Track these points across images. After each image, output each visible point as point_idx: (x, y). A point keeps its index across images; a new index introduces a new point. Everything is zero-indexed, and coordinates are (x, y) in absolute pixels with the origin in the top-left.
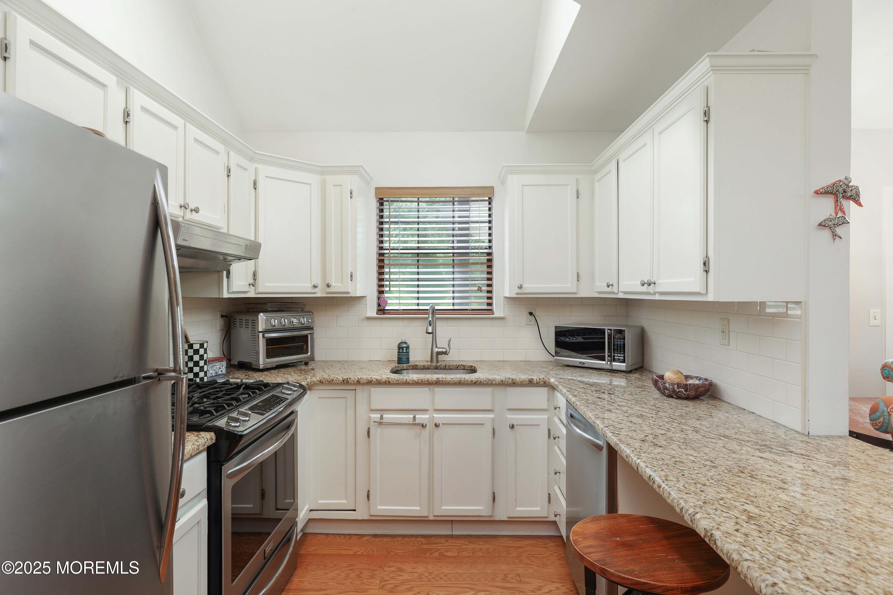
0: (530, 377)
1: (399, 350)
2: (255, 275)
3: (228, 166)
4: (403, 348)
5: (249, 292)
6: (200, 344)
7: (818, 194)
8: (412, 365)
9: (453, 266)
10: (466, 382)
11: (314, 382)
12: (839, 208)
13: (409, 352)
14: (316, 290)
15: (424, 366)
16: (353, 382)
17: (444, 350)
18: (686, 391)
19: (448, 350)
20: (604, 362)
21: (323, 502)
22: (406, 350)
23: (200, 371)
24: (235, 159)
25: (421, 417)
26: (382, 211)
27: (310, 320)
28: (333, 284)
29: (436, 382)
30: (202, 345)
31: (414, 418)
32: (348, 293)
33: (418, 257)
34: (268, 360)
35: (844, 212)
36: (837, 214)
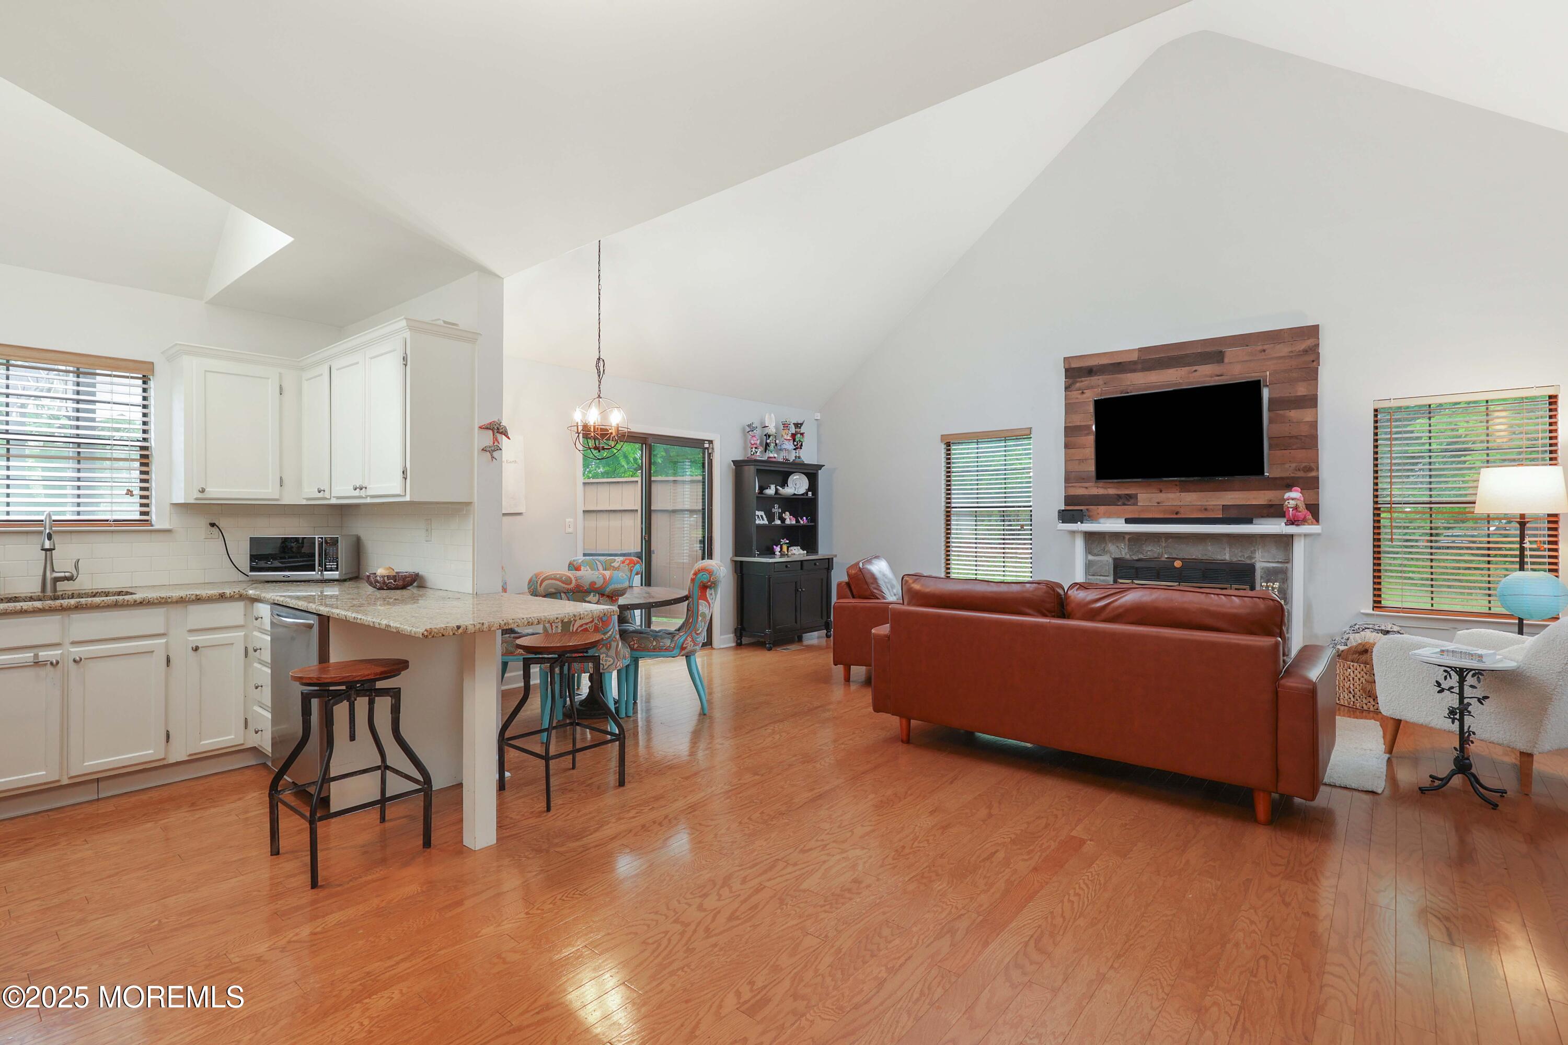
0: (221, 592)
7: (481, 429)
8: (6, 598)
12: (496, 439)
15: (31, 597)
17: (66, 575)
18: (395, 581)
19: (78, 573)
25: (49, 654)
31: (36, 656)
33: (8, 444)
35: (498, 442)
36: (494, 443)
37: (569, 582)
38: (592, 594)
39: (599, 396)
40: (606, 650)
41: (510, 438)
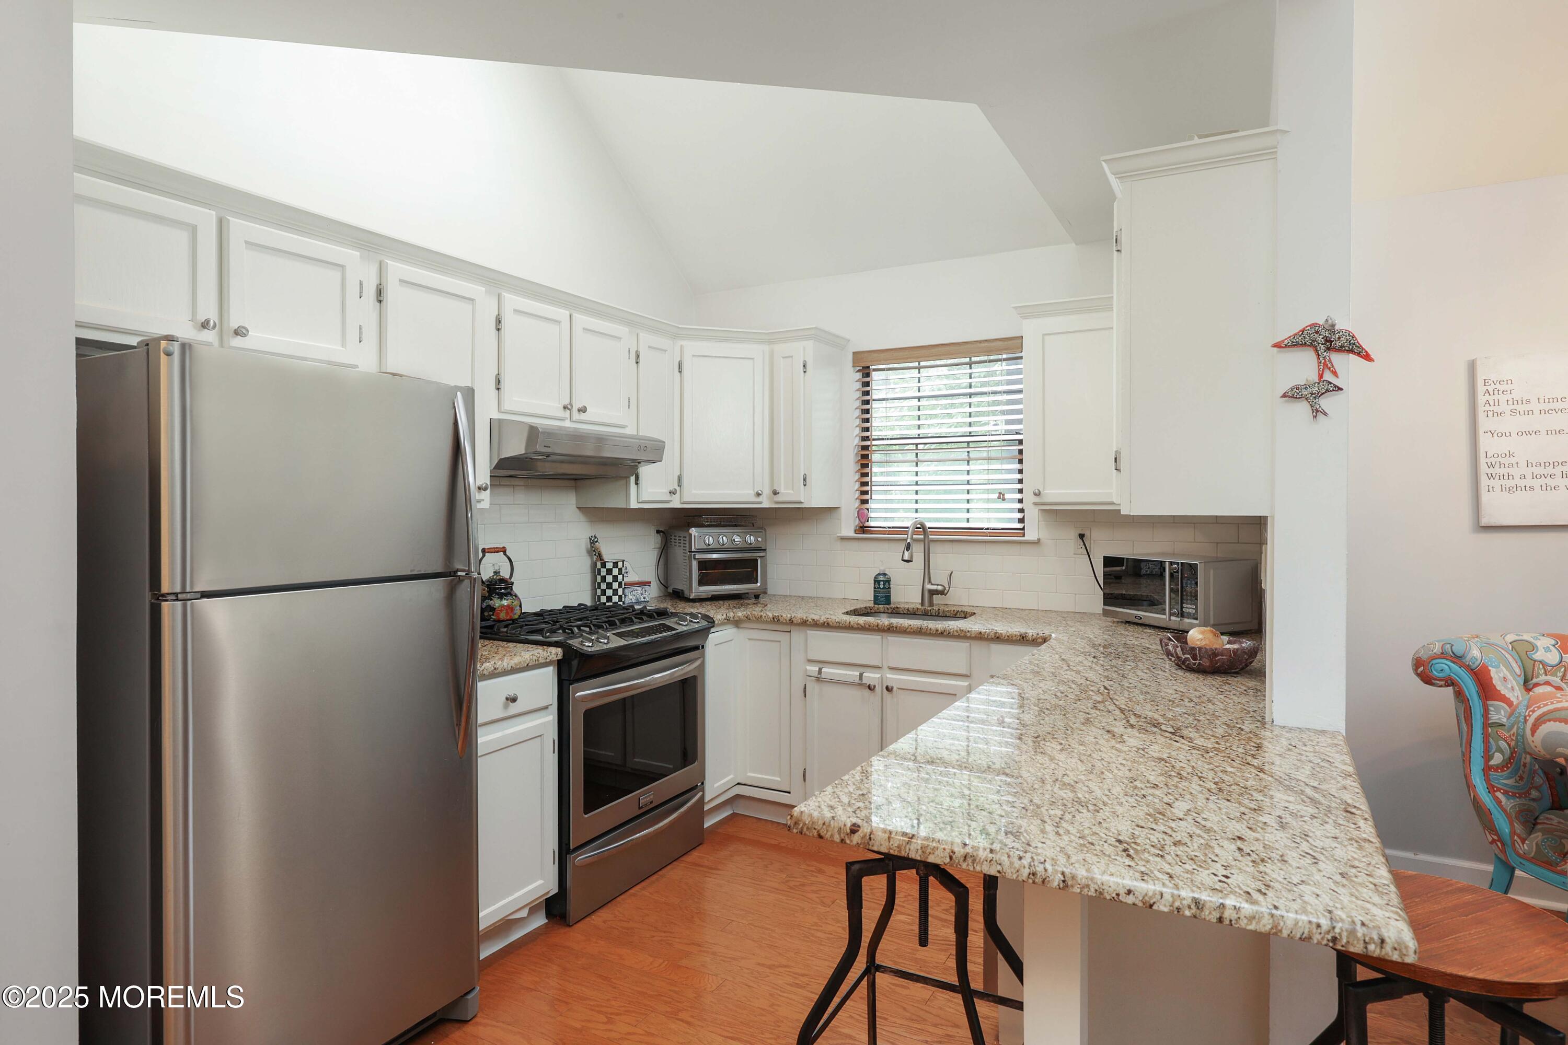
0: (1023, 630)
1: (875, 584)
2: (680, 479)
3: (637, 351)
4: (879, 582)
5: (671, 501)
6: (614, 563)
7: (1281, 347)
8: (891, 608)
9: (968, 462)
11: (739, 617)
12: (1325, 366)
13: (889, 588)
14: (761, 499)
15: (908, 609)
16: (784, 621)
17: (940, 588)
18: (1195, 658)
19: (947, 589)
20: (1164, 617)
21: (754, 776)
22: (884, 585)
23: (613, 595)
24: (646, 339)
25: (871, 677)
26: (867, 384)
27: (760, 539)
28: (782, 490)
29: (889, 629)
30: (615, 565)
31: (861, 676)
32: (801, 503)
33: (917, 449)
34: (702, 588)
35: (1335, 373)
36: (1321, 376)
41: (1367, 357)
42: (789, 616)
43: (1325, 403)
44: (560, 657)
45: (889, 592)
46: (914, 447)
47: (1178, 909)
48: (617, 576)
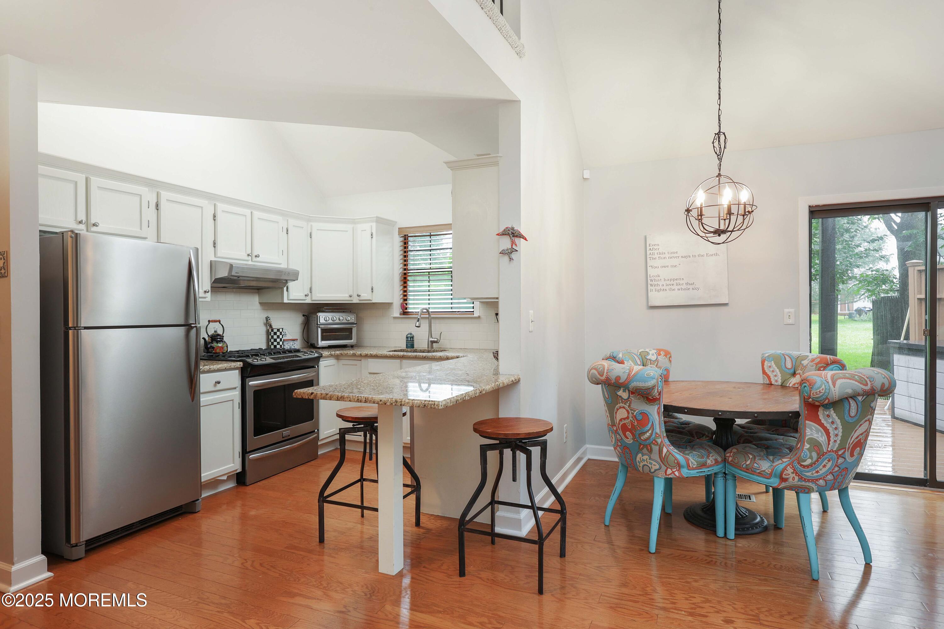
1: (407, 339)
2: (311, 289)
3: (287, 228)
5: (307, 299)
6: (277, 329)
7: (499, 235)
10: (419, 357)
11: (337, 355)
12: (513, 243)
13: (413, 340)
14: (352, 299)
15: (421, 350)
16: (358, 355)
17: (436, 340)
19: (439, 339)
22: (410, 339)
23: (277, 344)
24: (292, 222)
26: (406, 243)
27: (353, 318)
28: (362, 295)
29: (403, 357)
32: (370, 300)
33: (429, 274)
34: (323, 342)
35: (516, 245)
36: (512, 246)
37: (601, 374)
38: (622, 389)
39: (720, 174)
40: (647, 452)
41: (526, 239)
42: (360, 352)
43: (513, 256)
44: (241, 366)
45: (414, 342)
46: (428, 273)
47: (392, 403)
48: (279, 336)
